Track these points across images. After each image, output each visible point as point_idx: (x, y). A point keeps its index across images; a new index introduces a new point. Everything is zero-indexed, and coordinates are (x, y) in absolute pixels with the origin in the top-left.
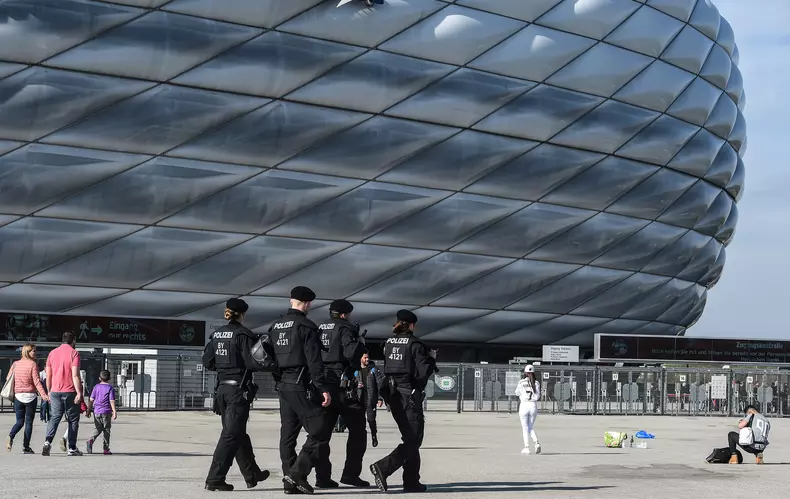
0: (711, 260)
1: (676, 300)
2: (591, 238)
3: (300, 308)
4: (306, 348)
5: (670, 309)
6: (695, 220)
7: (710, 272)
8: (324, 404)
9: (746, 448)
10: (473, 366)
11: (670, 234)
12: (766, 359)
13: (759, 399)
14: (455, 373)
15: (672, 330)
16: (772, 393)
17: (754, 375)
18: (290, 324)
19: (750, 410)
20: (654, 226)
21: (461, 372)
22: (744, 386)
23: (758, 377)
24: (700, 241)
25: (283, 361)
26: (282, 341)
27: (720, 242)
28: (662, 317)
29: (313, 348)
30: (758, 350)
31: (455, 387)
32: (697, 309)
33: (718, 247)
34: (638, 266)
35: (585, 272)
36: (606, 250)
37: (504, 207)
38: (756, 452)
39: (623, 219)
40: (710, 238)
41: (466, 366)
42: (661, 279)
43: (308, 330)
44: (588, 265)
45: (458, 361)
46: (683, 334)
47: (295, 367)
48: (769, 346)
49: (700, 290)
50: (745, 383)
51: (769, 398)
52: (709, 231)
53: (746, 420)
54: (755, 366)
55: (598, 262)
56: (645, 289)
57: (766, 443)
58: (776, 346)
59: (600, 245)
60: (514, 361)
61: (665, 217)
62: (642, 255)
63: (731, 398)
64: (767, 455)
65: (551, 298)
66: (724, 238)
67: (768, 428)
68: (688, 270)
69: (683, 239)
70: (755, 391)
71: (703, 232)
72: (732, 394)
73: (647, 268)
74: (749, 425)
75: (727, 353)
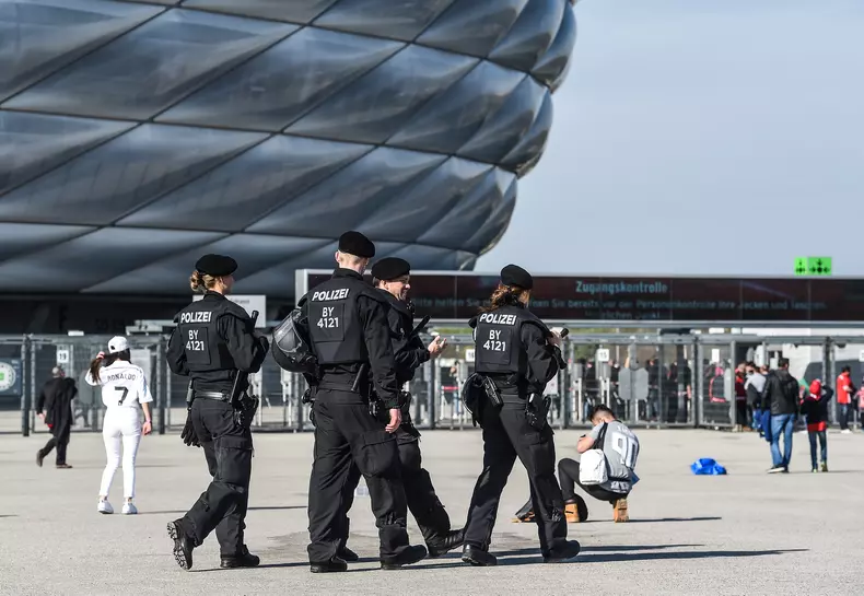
0: (525, 121)
1: (455, 200)
2: (286, 79)
3: (356, 268)
4: (369, 334)
5: (446, 218)
6: (492, 41)
7: (523, 142)
8: (389, 428)
9: (593, 489)
10: (54, 340)
11: (443, 69)
12: (637, 313)
13: (623, 393)
14: (17, 355)
15: (449, 259)
16: (646, 380)
17: (611, 346)
18: (342, 293)
19: (602, 416)
20: (410, 53)
21: (28, 354)
22: (593, 369)
23: (620, 349)
24: (503, 83)
25: (328, 353)
26: (327, 321)
27: (542, 82)
28: (430, 234)
29: (380, 336)
30: (620, 297)
31: (18, 383)
32: (498, 218)
33: (537, 94)
34: (379, 134)
35: (276, 146)
36: (316, 103)
37: (110, 18)
38: (613, 498)
39: (349, 40)
40: (521, 76)
41: (38, 340)
42: (425, 160)
43: (373, 305)
44: (281, 132)
45: (22, 332)
46: (470, 267)
47: (348, 364)
48: (640, 288)
49: (504, 179)
50: (593, 364)
51: (642, 390)
52: (519, 63)
53: (592, 435)
54: (615, 327)
55: (302, 126)
56: (395, 179)
57: (632, 479)
58: (652, 288)
59: (305, 92)
60: (135, 329)
61: (431, 35)
62: (386, 112)
63: (567, 392)
64: (635, 503)
65: (210, 200)
66: (550, 76)
67: (635, 450)
68: (480, 140)
69: (469, 79)
70: (614, 376)
71: (508, 64)
72: (568, 384)
73: (400, 137)
74: (598, 444)
75: (556, 304)
